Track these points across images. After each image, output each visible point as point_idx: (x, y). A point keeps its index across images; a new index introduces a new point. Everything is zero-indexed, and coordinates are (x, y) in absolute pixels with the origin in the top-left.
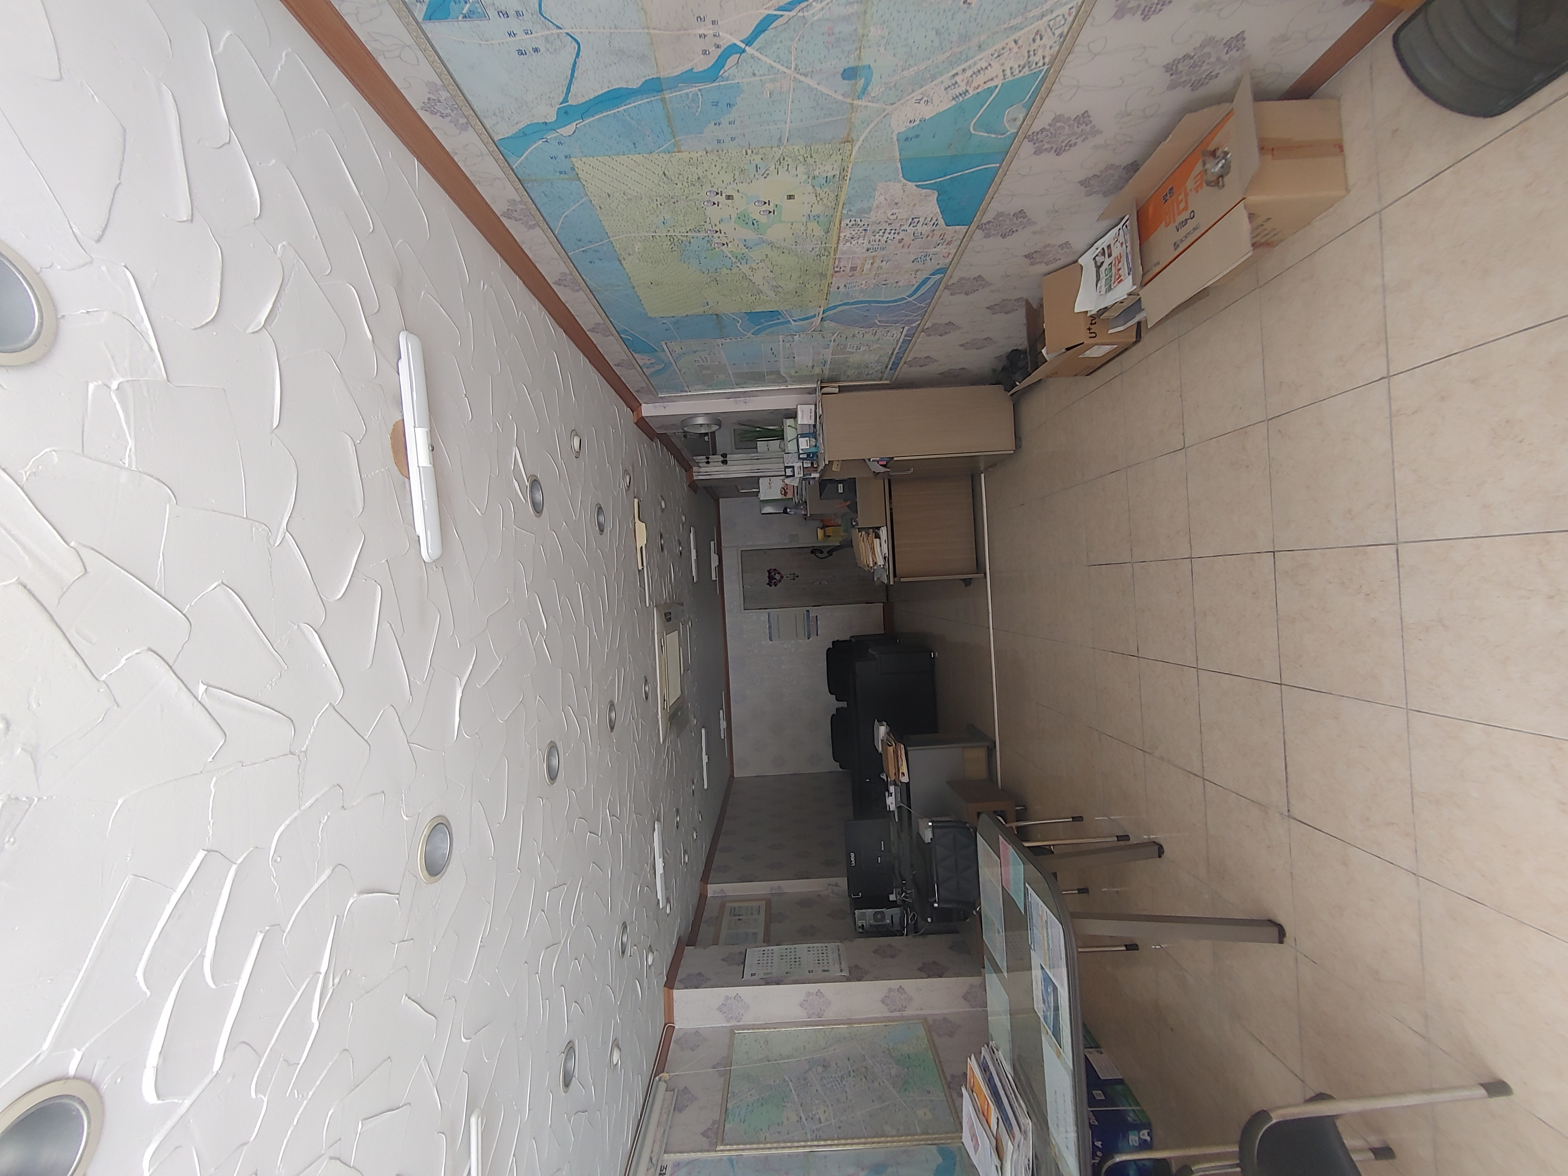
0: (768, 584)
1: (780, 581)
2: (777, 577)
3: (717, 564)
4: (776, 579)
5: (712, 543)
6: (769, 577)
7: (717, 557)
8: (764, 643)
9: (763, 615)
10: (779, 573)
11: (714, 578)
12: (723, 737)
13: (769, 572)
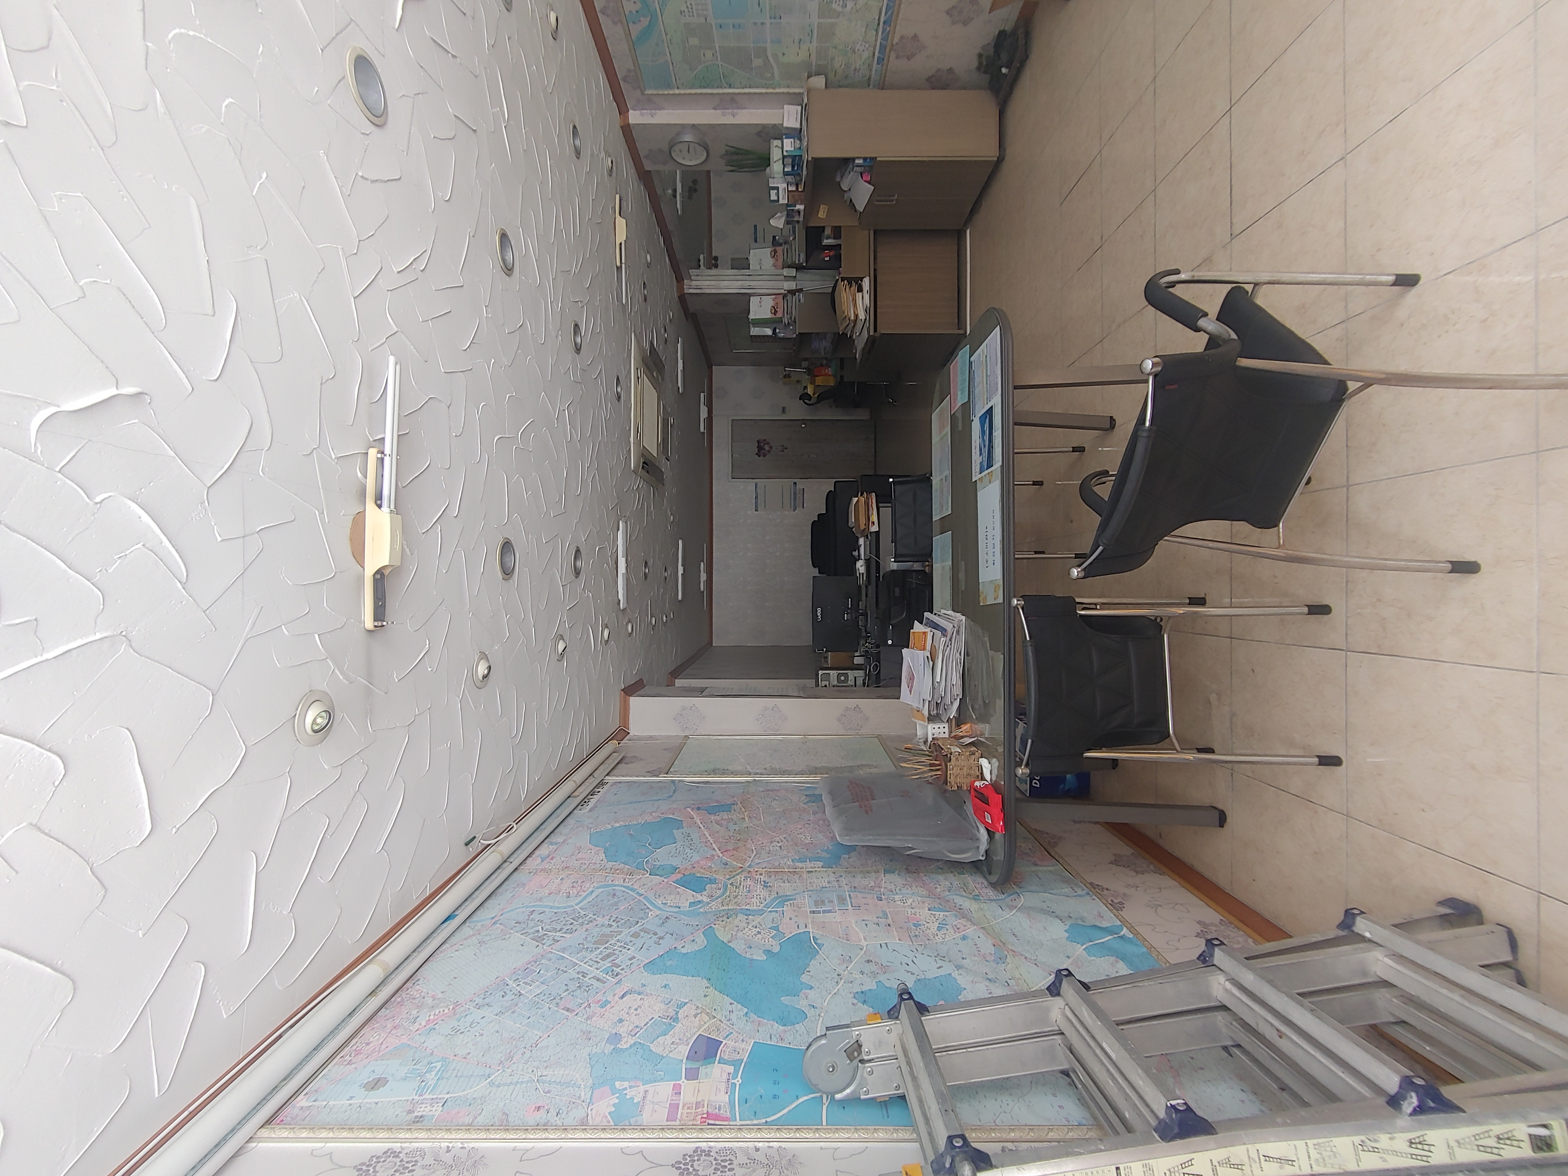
0: (756, 454)
1: (769, 452)
2: (767, 448)
3: (706, 416)
4: (765, 449)
5: (702, 395)
6: (758, 447)
7: (706, 409)
8: (749, 512)
9: (750, 485)
10: (768, 444)
11: (702, 430)
12: (702, 589)
13: (758, 442)
